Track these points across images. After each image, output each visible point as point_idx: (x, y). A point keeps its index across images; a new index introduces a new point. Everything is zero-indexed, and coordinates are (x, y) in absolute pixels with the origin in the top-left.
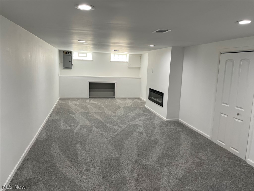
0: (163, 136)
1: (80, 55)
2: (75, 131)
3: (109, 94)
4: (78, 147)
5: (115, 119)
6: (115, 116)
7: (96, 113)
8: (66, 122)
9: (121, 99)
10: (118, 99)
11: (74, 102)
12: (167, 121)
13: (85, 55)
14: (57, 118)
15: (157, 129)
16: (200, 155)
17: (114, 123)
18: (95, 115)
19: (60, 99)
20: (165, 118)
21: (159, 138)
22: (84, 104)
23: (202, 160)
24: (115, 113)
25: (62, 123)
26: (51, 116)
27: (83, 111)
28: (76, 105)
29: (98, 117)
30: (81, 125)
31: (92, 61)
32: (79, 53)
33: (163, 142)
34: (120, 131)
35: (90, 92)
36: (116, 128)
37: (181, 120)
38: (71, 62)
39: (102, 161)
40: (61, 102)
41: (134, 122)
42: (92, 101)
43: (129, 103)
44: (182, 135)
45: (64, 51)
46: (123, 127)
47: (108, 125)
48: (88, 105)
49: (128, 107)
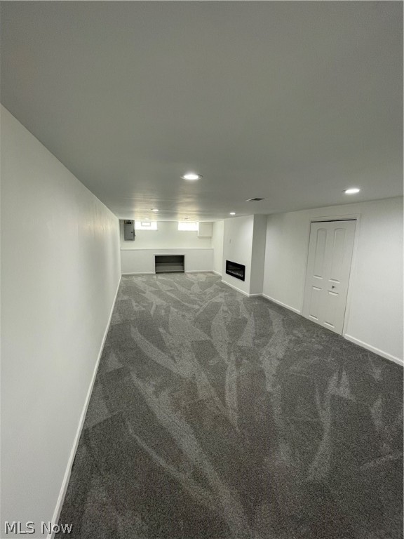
0: (250, 314)
1: (144, 224)
2: (152, 313)
3: (178, 268)
4: (161, 330)
5: (192, 297)
6: (191, 294)
7: (168, 291)
8: (138, 303)
9: (191, 273)
10: (188, 273)
11: (139, 279)
12: (251, 297)
13: (148, 224)
14: (126, 298)
15: (242, 307)
16: (295, 332)
17: (193, 302)
18: (168, 293)
19: (123, 276)
20: (248, 294)
21: (247, 316)
22: (152, 280)
23: (298, 337)
24: (190, 290)
25: (134, 304)
26: (118, 296)
27: (153, 289)
28: (143, 282)
29: (173, 296)
30: (157, 306)
31: (157, 231)
32: (142, 222)
33: (253, 321)
34: (201, 310)
35: (156, 266)
36: (196, 307)
37: (265, 295)
38: (133, 232)
39: (192, 345)
40: (125, 279)
41: (214, 300)
42: (160, 277)
43: (203, 278)
44: (271, 311)
45: (124, 221)
46: (204, 306)
47: (186, 304)
48: (157, 282)
49: (202, 282)
